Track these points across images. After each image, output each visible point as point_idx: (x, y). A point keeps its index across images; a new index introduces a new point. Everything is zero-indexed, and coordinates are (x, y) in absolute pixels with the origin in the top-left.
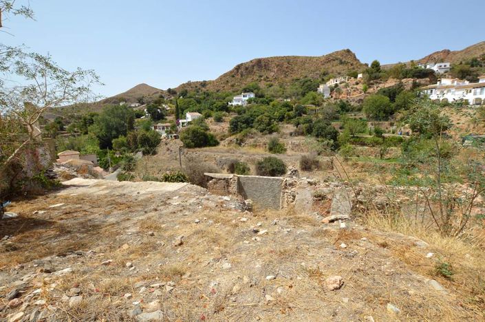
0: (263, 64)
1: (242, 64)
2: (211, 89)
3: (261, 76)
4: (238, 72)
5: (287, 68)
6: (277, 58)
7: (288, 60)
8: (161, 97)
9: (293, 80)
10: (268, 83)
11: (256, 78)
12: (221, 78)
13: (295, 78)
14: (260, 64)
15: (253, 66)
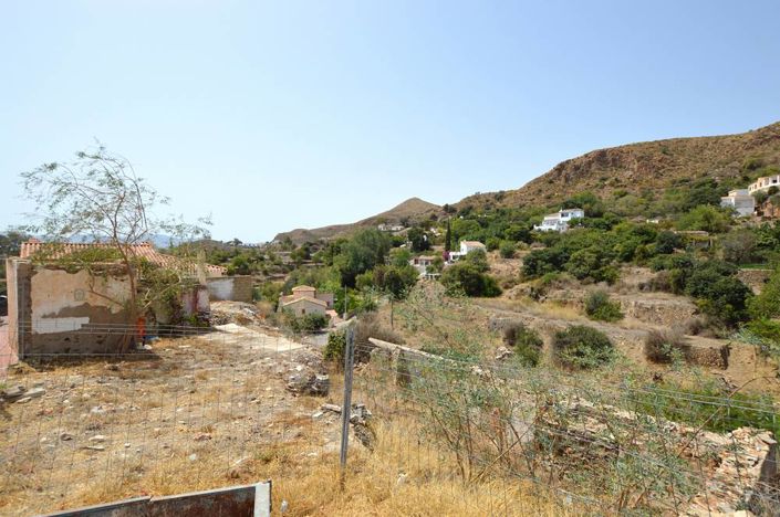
0: (609, 158)
1: (568, 162)
2: (509, 203)
3: (604, 179)
4: (559, 174)
5: (660, 161)
6: (640, 145)
7: (664, 147)
8: (434, 217)
9: (674, 182)
10: (619, 190)
11: (593, 182)
12: (529, 186)
13: (679, 177)
14: (605, 160)
15: (590, 163)
